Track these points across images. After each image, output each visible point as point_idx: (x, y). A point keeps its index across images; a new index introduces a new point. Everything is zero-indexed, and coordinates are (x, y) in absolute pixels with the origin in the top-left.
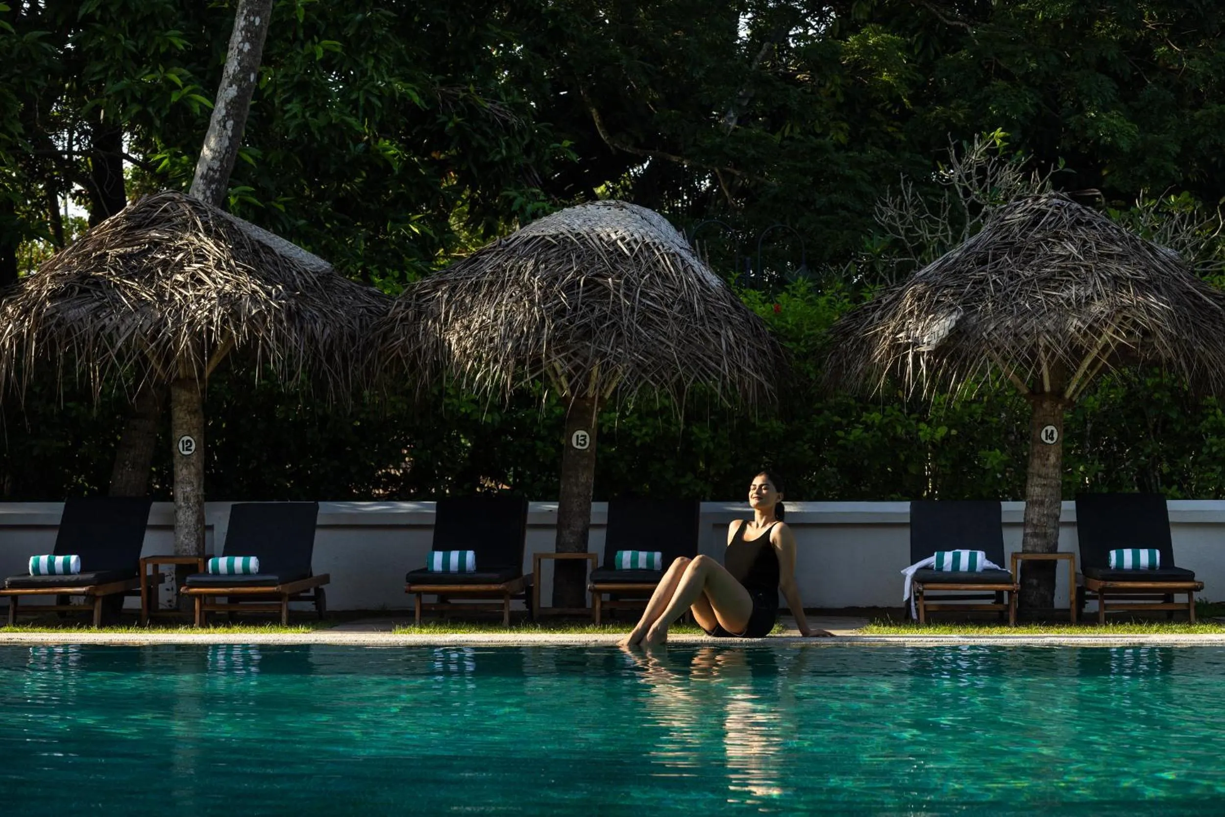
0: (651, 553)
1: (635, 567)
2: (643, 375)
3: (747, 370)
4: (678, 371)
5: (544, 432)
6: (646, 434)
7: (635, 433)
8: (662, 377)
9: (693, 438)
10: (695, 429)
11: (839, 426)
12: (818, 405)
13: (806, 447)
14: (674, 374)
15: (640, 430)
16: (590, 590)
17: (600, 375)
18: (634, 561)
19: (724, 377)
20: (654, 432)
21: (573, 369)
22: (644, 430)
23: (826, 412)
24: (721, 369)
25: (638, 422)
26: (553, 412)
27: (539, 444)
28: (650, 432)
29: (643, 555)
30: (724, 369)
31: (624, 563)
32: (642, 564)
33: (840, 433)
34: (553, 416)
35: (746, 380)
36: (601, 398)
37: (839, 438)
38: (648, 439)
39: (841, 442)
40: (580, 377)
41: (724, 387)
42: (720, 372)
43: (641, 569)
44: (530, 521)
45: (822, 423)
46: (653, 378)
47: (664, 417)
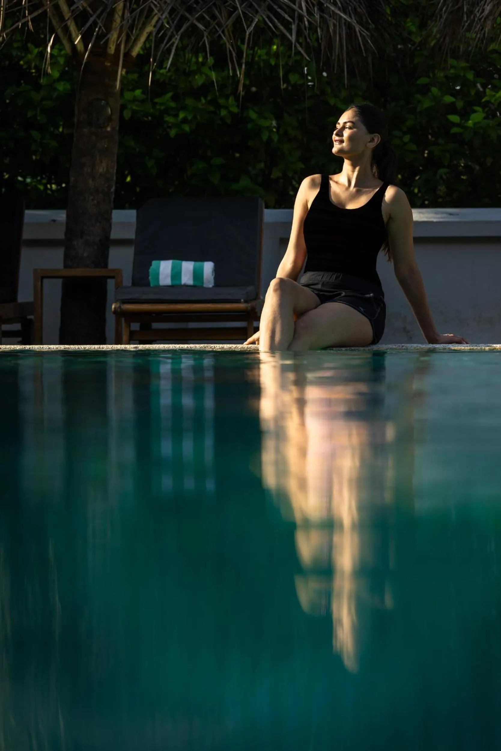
0: (199, 264)
1: (176, 282)
2: (188, 15)
3: (333, 8)
4: (235, 9)
5: (42, 119)
6: (185, 121)
7: (169, 119)
8: (214, 17)
9: (249, 126)
10: (253, 115)
11: (452, 109)
12: (424, 80)
13: (407, 138)
14: (230, 14)
15: (176, 116)
16: (115, 312)
17: (127, 14)
18: (176, 274)
19: (301, 17)
20: (195, 117)
21: (90, 6)
22: (182, 115)
23: (435, 90)
24: (296, 7)
25: (173, 104)
26: (55, 89)
27: (35, 134)
28: (190, 117)
29: (188, 266)
30: (300, 7)
31: (161, 277)
32: (187, 279)
33: (454, 118)
34: (55, 95)
35: (331, 22)
36: (127, 55)
37: (454, 125)
38: (186, 128)
39: (455, 130)
40: (99, 17)
41: (299, 33)
42: (293, 10)
43: (186, 286)
44: (26, 235)
45: (427, 103)
46: (201, 19)
47: (209, 98)
